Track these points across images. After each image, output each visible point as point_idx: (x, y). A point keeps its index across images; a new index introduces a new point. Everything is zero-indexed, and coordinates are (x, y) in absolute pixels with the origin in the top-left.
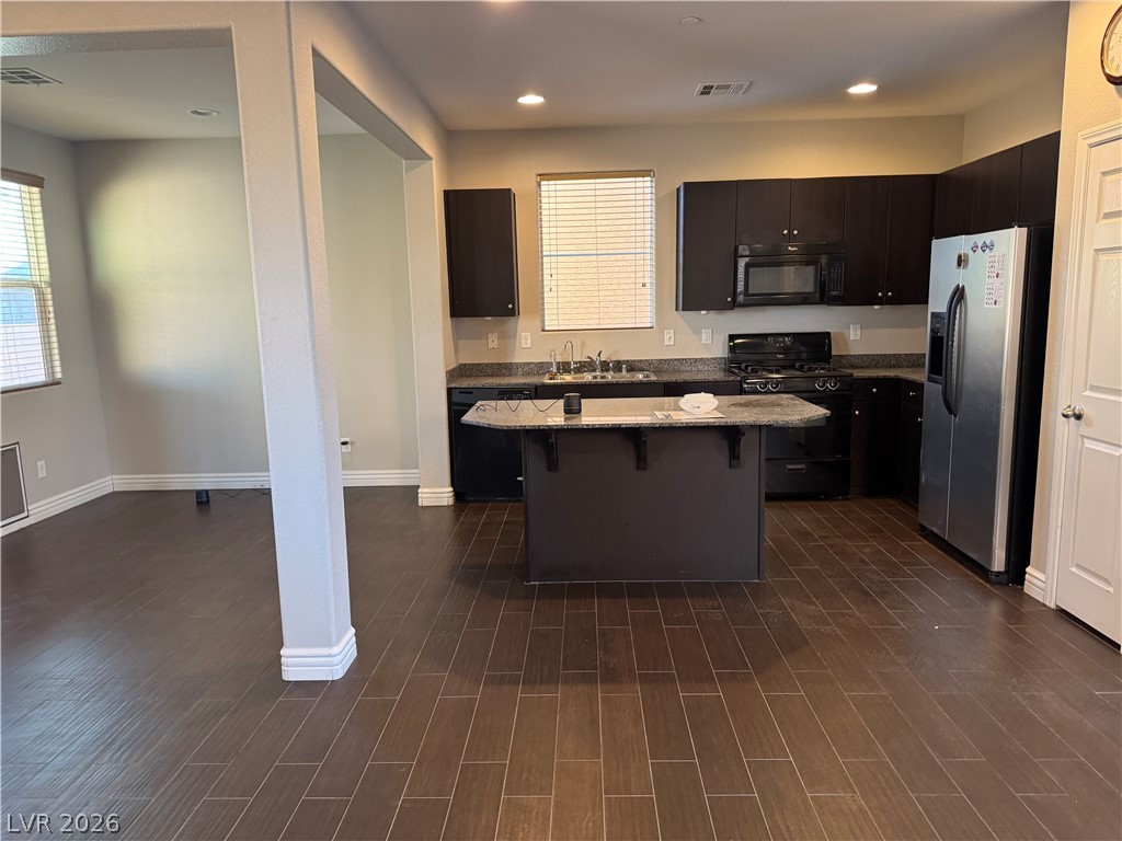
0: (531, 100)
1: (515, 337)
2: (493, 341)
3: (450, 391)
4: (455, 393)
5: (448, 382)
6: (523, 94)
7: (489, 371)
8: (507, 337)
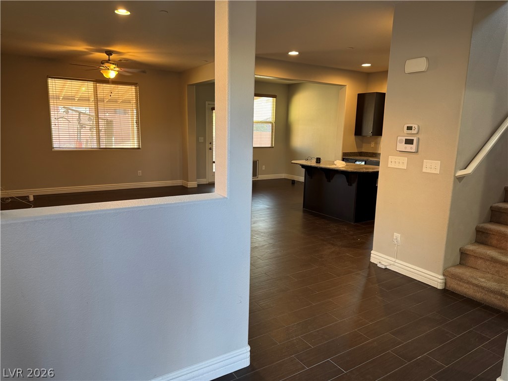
2: (372, 145)
6: (364, 63)
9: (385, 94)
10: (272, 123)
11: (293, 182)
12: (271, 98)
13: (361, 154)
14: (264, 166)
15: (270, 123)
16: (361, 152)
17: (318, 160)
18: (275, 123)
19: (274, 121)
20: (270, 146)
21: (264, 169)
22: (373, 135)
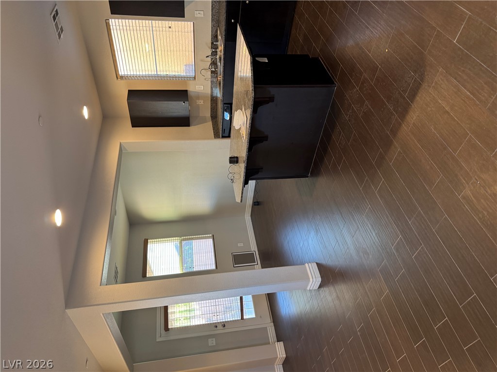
0: (86, 112)
1: (199, 92)
2: (200, 102)
3: (223, 137)
4: (224, 135)
5: (219, 137)
6: (83, 117)
7: (214, 105)
8: (198, 96)
9: (129, 90)
10: (182, 240)
11: (256, 203)
12: (149, 245)
13: (214, 117)
14: (239, 245)
15: (181, 243)
16: (212, 117)
17: (234, 160)
18: (181, 237)
19: (179, 238)
20: (211, 240)
21: (242, 245)
22: (188, 100)
